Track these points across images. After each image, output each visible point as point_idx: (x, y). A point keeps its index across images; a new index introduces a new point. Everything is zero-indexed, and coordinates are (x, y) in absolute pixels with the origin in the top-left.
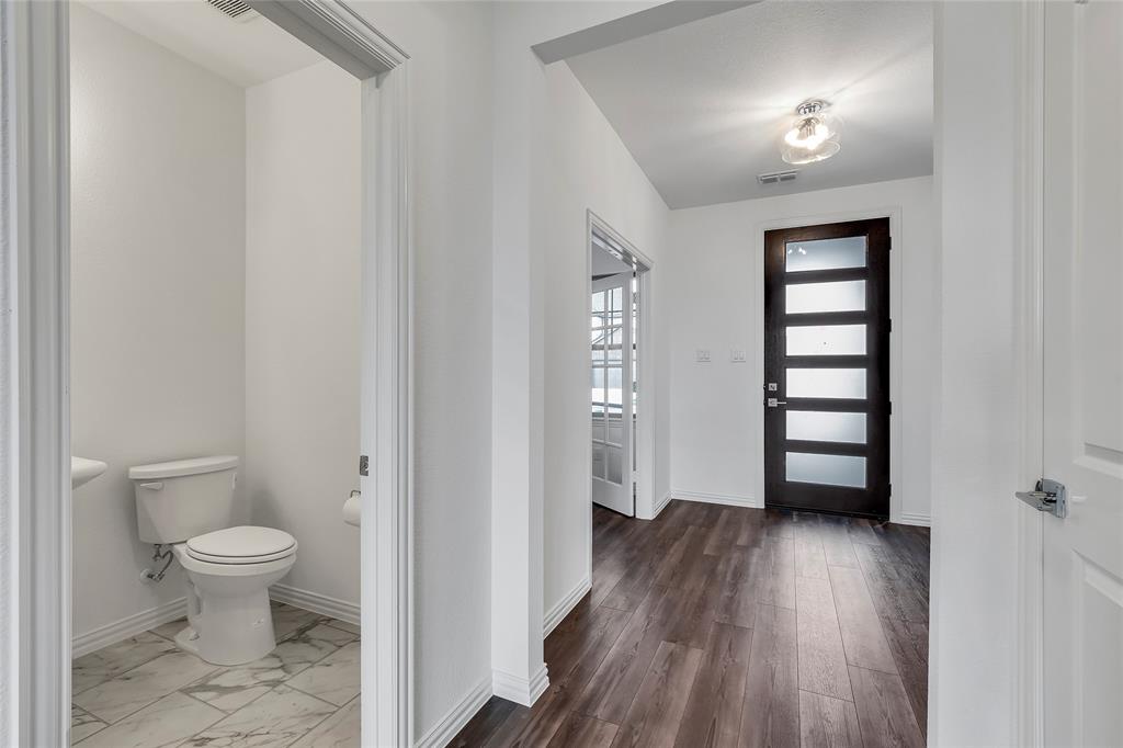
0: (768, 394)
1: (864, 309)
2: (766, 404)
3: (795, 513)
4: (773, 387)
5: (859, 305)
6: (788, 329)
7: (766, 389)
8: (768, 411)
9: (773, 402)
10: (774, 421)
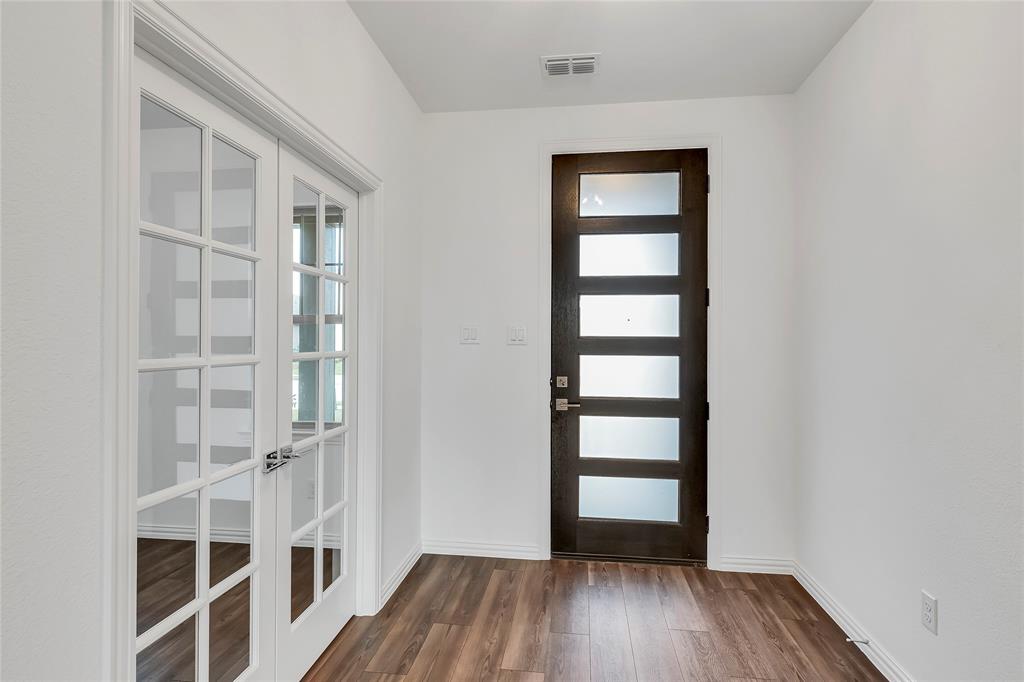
0: (556, 393)
1: (675, 272)
2: (553, 406)
3: (590, 565)
4: (563, 382)
5: (670, 268)
6: (583, 298)
7: (553, 384)
8: (557, 417)
9: (563, 404)
10: (563, 430)
